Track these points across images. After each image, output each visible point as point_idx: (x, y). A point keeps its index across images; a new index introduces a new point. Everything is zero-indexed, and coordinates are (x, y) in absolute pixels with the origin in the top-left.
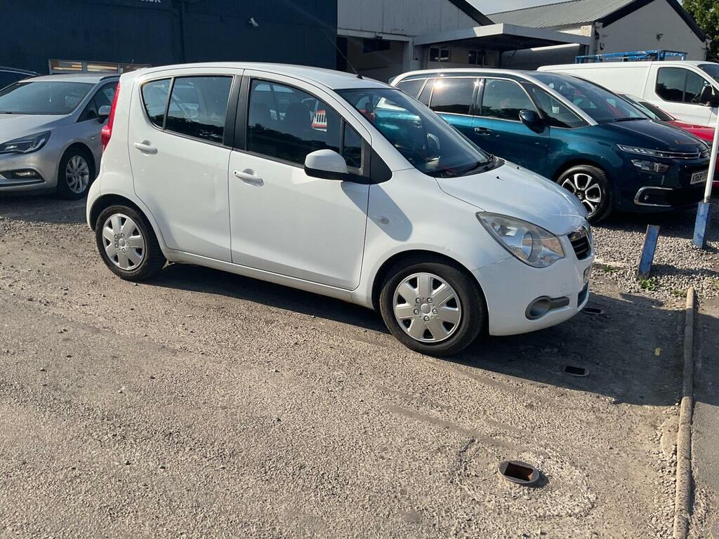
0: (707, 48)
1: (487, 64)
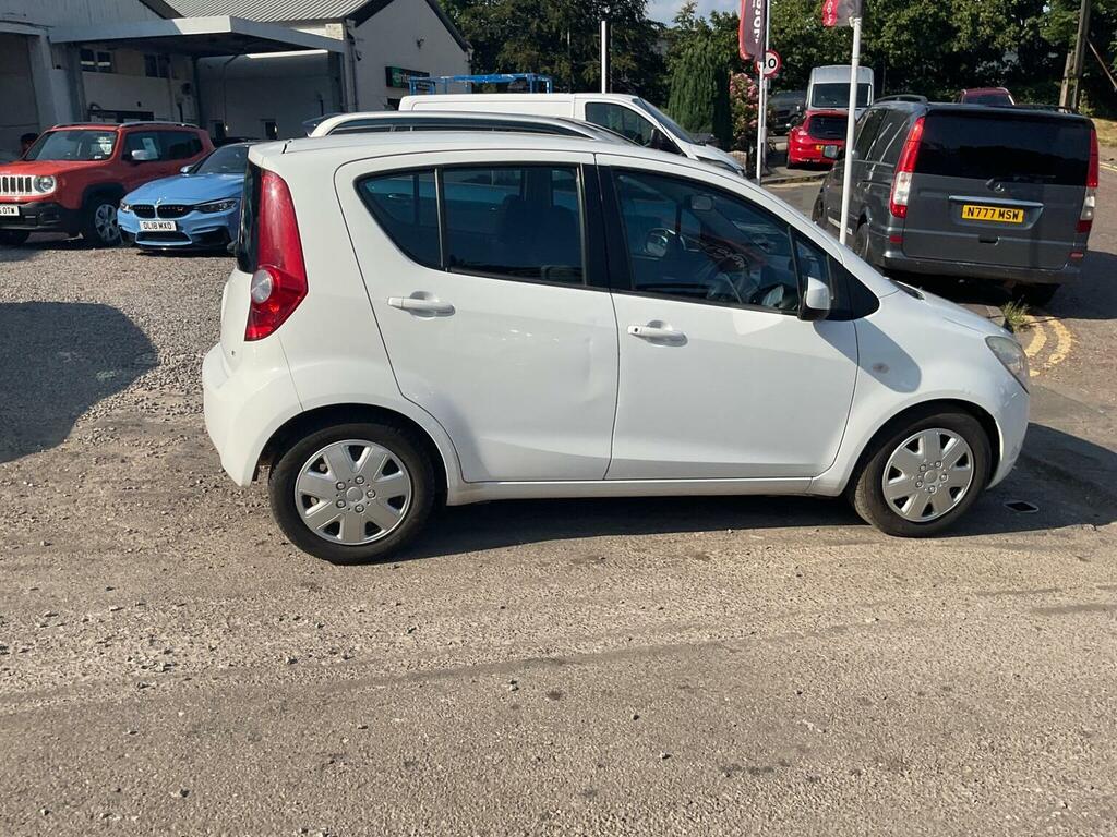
0: (469, 61)
1: (175, 78)
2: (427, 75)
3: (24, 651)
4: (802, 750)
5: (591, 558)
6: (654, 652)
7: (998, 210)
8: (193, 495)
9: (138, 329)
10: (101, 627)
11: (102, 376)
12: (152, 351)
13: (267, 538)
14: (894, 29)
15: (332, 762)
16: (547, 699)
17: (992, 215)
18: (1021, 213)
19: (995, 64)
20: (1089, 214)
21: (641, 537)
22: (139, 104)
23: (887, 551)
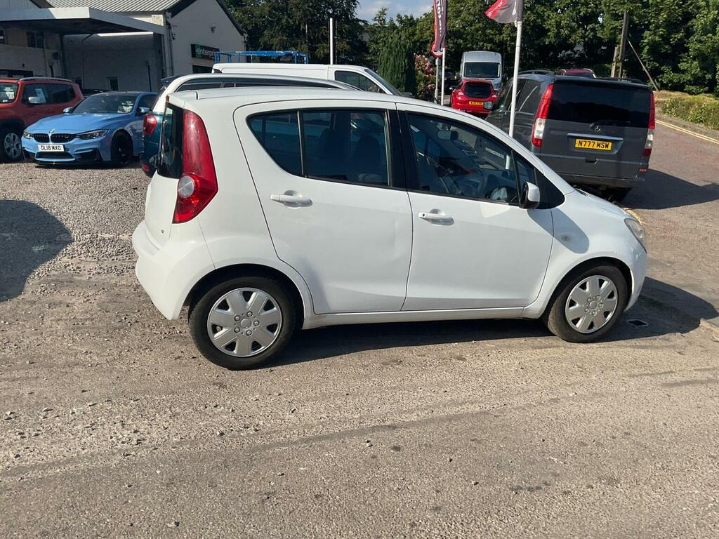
0: (245, 42)
1: (48, 48)
2: (218, 50)
3: (37, 435)
4: (555, 475)
5: (393, 361)
6: (450, 419)
7: (596, 142)
8: (122, 327)
9: (53, 217)
10: (85, 417)
11: (36, 249)
12: (67, 232)
13: (181, 354)
14: (510, 28)
15: (268, 498)
16: (392, 451)
17: (592, 145)
18: (610, 144)
19: (569, 52)
20: (650, 145)
21: (420, 347)
22: (23, 65)
23: (569, 351)
